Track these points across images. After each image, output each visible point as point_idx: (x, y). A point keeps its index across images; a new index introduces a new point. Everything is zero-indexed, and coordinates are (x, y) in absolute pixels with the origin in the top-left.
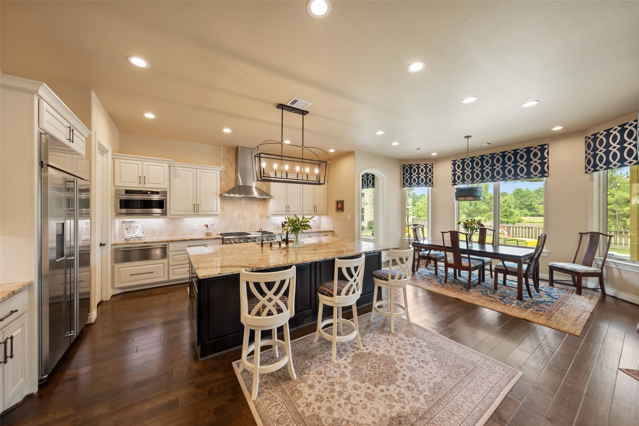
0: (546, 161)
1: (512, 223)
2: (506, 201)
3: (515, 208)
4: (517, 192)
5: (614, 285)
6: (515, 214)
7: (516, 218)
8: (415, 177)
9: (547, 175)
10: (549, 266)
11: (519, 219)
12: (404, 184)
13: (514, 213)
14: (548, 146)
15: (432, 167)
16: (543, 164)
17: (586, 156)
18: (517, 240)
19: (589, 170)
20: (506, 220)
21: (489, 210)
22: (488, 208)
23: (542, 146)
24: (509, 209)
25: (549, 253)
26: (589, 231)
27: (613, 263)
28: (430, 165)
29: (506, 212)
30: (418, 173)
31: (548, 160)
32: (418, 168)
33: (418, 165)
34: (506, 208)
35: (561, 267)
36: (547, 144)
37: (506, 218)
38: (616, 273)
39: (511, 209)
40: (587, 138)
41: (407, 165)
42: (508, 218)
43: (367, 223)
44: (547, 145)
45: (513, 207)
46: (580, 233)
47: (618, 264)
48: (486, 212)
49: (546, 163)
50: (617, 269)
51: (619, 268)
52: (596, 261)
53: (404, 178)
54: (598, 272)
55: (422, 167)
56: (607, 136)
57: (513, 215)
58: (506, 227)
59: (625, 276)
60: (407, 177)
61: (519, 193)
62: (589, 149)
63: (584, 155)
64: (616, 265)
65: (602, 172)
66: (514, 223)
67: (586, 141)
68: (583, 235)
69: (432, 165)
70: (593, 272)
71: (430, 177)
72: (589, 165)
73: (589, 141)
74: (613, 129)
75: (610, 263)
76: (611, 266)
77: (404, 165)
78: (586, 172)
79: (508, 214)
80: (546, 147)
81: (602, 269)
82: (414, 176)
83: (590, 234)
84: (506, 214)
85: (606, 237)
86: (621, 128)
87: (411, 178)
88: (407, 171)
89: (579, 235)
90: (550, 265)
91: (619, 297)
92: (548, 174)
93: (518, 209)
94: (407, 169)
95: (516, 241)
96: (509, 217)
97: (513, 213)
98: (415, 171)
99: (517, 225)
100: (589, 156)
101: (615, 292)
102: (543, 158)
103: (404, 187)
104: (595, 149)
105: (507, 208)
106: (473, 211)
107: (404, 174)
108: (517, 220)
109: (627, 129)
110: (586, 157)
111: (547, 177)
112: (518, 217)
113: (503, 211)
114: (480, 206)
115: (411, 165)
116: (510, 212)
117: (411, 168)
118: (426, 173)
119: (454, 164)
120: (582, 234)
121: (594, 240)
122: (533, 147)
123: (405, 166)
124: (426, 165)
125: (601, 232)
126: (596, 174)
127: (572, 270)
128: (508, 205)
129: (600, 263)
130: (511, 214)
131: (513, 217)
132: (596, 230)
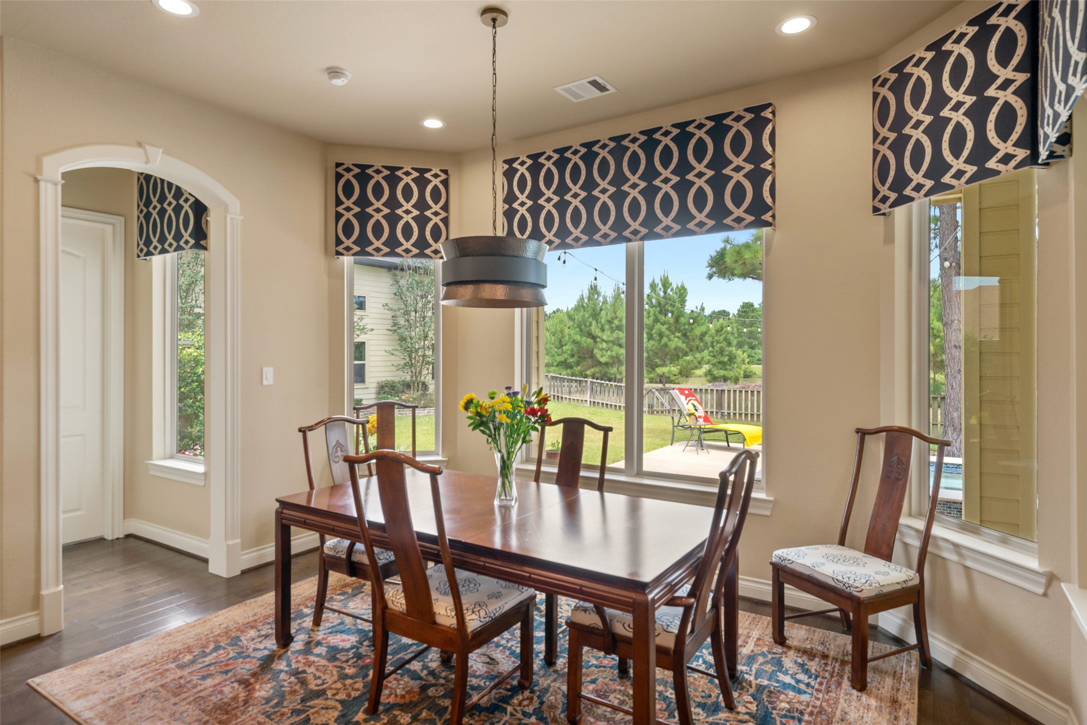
0: (766, 165)
1: (733, 379)
2: (722, 330)
3: (740, 345)
4: (745, 312)
5: (953, 632)
6: (739, 360)
7: (741, 369)
8: (378, 216)
9: (770, 220)
10: (771, 563)
11: (745, 372)
12: (339, 242)
13: (738, 357)
14: (773, 113)
15: (445, 183)
16: (758, 177)
17: (874, 150)
18: (726, 431)
19: (884, 199)
20: (722, 372)
21: (688, 350)
22: (684, 346)
23: (756, 110)
24: (727, 348)
25: (774, 503)
26: (883, 424)
27: (951, 547)
28: (436, 176)
29: (722, 355)
30: (393, 203)
31: (773, 164)
32: (393, 180)
33: (393, 169)
34: (722, 345)
35: (807, 572)
36: (770, 105)
37: (721, 369)
38: (958, 584)
39: (731, 349)
40: (879, 82)
41: (348, 163)
42: (726, 369)
43: (374, 391)
44: (770, 110)
45: (735, 342)
46: (858, 431)
47: (964, 552)
48: (681, 354)
49: (768, 173)
50: (961, 569)
51: (969, 563)
52: (902, 534)
53: (339, 216)
54: (910, 584)
55: (407, 180)
56: (935, 68)
57: (734, 363)
58: (715, 392)
59: (984, 593)
60: (348, 215)
61: (748, 312)
62: (883, 123)
63: (867, 145)
64: (960, 555)
65: (919, 202)
66: (736, 380)
67: (876, 95)
68: (867, 436)
69: (443, 176)
70: (899, 587)
71: (436, 220)
72: (883, 180)
73: (885, 92)
74: (954, 36)
75: (941, 543)
76: (945, 555)
77: (338, 165)
78: (876, 210)
79: (726, 359)
80: (767, 114)
81: (920, 570)
82: (378, 210)
83: (884, 433)
84: (722, 359)
85: (927, 444)
86: (976, 28)
87: (363, 218)
88: (348, 190)
89: (856, 438)
90: (774, 560)
91: (968, 675)
92: (773, 216)
93: (746, 347)
94: (348, 181)
95: (723, 433)
96: (728, 367)
97: (735, 358)
98: (378, 191)
99: (742, 382)
100: (884, 150)
101: (955, 653)
102: (758, 155)
103: (338, 253)
104: (902, 118)
105: (724, 344)
106: (656, 353)
107: (339, 202)
108: (742, 373)
109: (997, 26)
110: (876, 152)
111: (768, 224)
112: (743, 367)
113: (717, 351)
114: (670, 340)
115: (363, 167)
116: (729, 356)
117: (363, 177)
118: (422, 205)
119: (509, 174)
120: (863, 433)
121: (895, 458)
122: (732, 113)
123: (340, 170)
124: (422, 171)
125: (914, 427)
126: (900, 212)
127: (840, 586)
128: (725, 339)
129: (915, 543)
130: (732, 358)
131: (735, 366)
132: (899, 421)
